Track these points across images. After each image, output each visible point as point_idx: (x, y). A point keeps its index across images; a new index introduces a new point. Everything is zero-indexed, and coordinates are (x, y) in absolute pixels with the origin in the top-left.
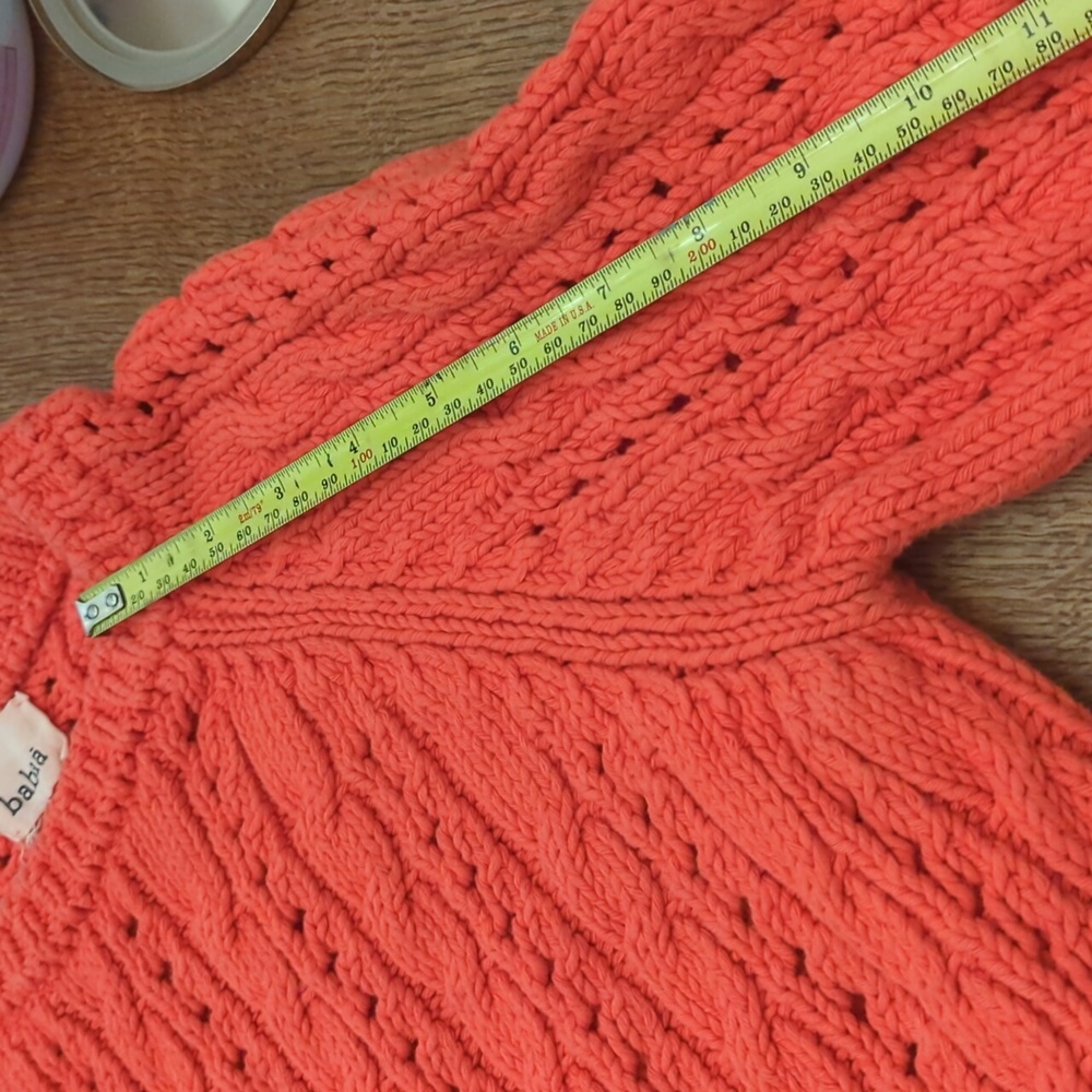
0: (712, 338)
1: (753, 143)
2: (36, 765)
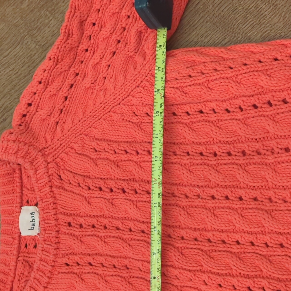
0: (114, 40)
1: (105, 8)
2: (33, 216)
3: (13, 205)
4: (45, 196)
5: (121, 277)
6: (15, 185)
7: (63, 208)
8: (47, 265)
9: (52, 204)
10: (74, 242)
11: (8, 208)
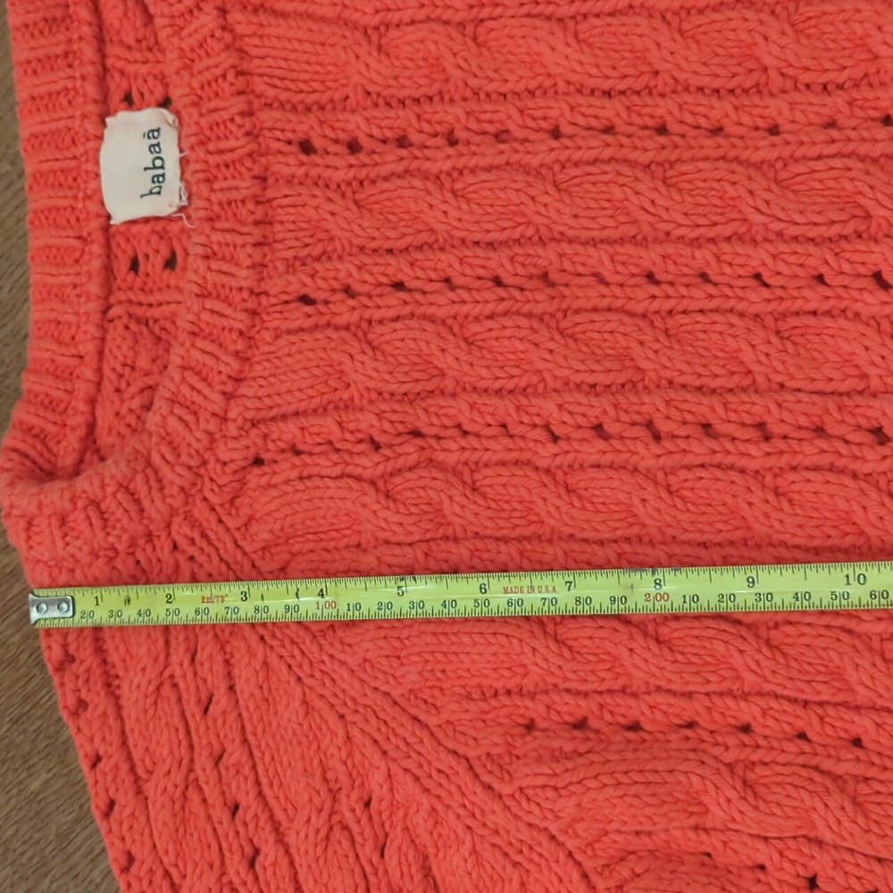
2: (154, 142)
3: (70, 111)
4: (202, 53)
5: (529, 315)
6: (75, 36)
7: (275, 86)
8: (228, 311)
9: (230, 77)
10: (330, 207)
11: (54, 126)
